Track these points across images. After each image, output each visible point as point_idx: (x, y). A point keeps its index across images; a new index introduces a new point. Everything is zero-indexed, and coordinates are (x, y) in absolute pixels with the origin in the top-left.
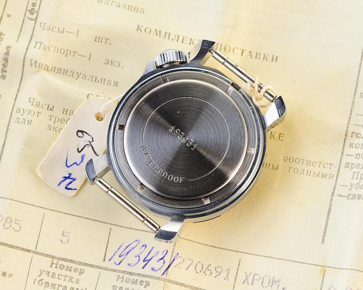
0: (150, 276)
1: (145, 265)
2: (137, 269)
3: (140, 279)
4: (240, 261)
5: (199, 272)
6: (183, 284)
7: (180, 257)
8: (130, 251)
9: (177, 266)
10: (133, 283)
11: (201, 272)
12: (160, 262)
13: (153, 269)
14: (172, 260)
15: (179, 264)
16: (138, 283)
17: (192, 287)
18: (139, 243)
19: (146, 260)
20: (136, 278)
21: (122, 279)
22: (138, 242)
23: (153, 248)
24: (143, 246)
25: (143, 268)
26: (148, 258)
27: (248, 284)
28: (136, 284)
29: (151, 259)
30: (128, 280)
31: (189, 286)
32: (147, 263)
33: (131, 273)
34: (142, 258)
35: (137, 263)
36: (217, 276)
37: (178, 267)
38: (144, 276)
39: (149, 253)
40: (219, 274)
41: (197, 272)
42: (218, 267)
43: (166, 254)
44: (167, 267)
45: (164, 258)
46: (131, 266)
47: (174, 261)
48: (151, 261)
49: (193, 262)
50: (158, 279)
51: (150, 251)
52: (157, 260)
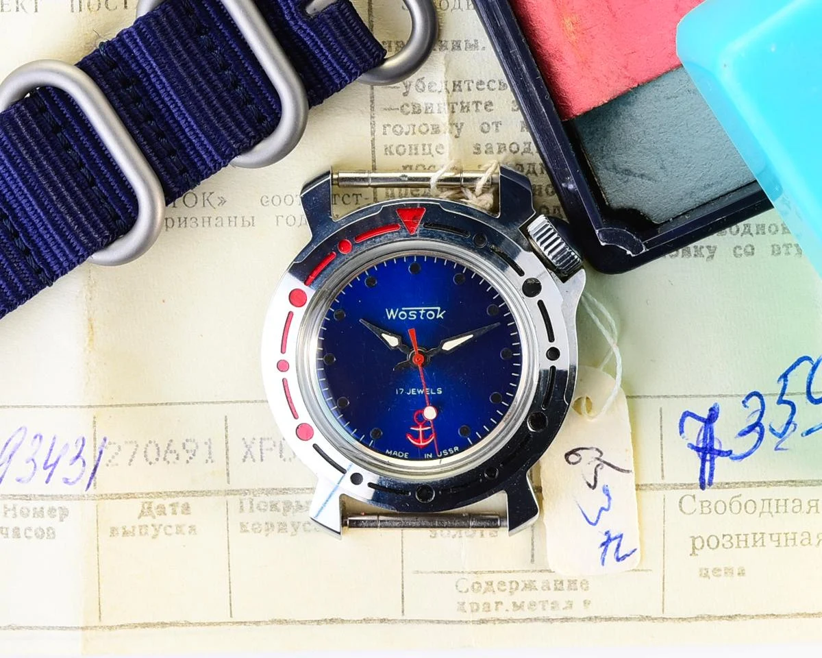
0: (65, 495)
1: (50, 475)
2: (37, 485)
3: (47, 504)
4: (226, 421)
5: (153, 461)
6: (131, 494)
7: (110, 443)
8: (14, 452)
9: (110, 464)
10: (36, 515)
11: (157, 459)
12: (75, 463)
13: (66, 481)
14: (97, 456)
15: (113, 457)
16: (45, 514)
17: (148, 494)
18: (25, 433)
19: (49, 464)
20: (38, 504)
21: (12, 512)
22: (23, 431)
23: (54, 438)
24: (35, 437)
25: (47, 482)
26: (51, 462)
27: (254, 461)
28: (43, 516)
29: (57, 462)
30: (26, 511)
31: (142, 494)
32: (52, 471)
33: (26, 496)
34: (40, 465)
35: (34, 473)
36: (191, 458)
37: (113, 465)
38: (54, 497)
39: (51, 450)
40: (194, 455)
41: (150, 463)
42: (187, 440)
43: (83, 445)
44: (91, 471)
45: (82, 455)
46: (23, 482)
47: (103, 455)
48: (58, 465)
49: (137, 446)
50: (81, 498)
51: (51, 445)
52: (69, 462)
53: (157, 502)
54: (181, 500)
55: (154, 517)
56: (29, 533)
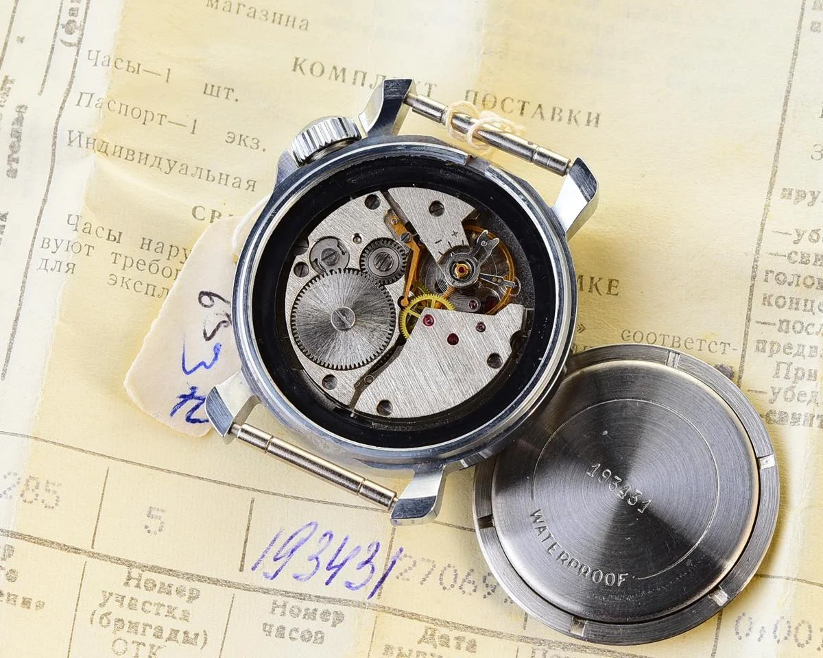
0: (344, 600)
1: (332, 577)
2: (316, 586)
3: (321, 607)
5: (448, 586)
6: (416, 614)
7: (406, 556)
8: (297, 547)
9: (400, 577)
10: (307, 617)
11: (452, 586)
12: (363, 568)
13: (349, 585)
14: (389, 565)
15: (406, 571)
16: (318, 616)
17: (434, 620)
18: (315, 529)
19: (333, 565)
20: (312, 605)
21: (282, 610)
22: (313, 526)
23: (346, 539)
24: (325, 535)
25: (327, 584)
26: (337, 562)
28: (314, 619)
29: (343, 564)
30: (296, 611)
31: (428, 618)
32: (335, 573)
33: (301, 594)
34: (323, 564)
35: (314, 573)
36: (489, 593)
37: (403, 579)
38: (331, 600)
39: (339, 551)
40: (493, 591)
41: (444, 588)
42: (489, 574)
43: (376, 551)
44: (379, 579)
45: (373, 560)
46: (301, 580)
47: (394, 566)
48: (344, 568)
49: (434, 566)
50: (359, 605)
51: (340, 546)
52: (356, 566)
53: (443, 631)
54: (469, 636)
55: (435, 647)
56: (294, 635)
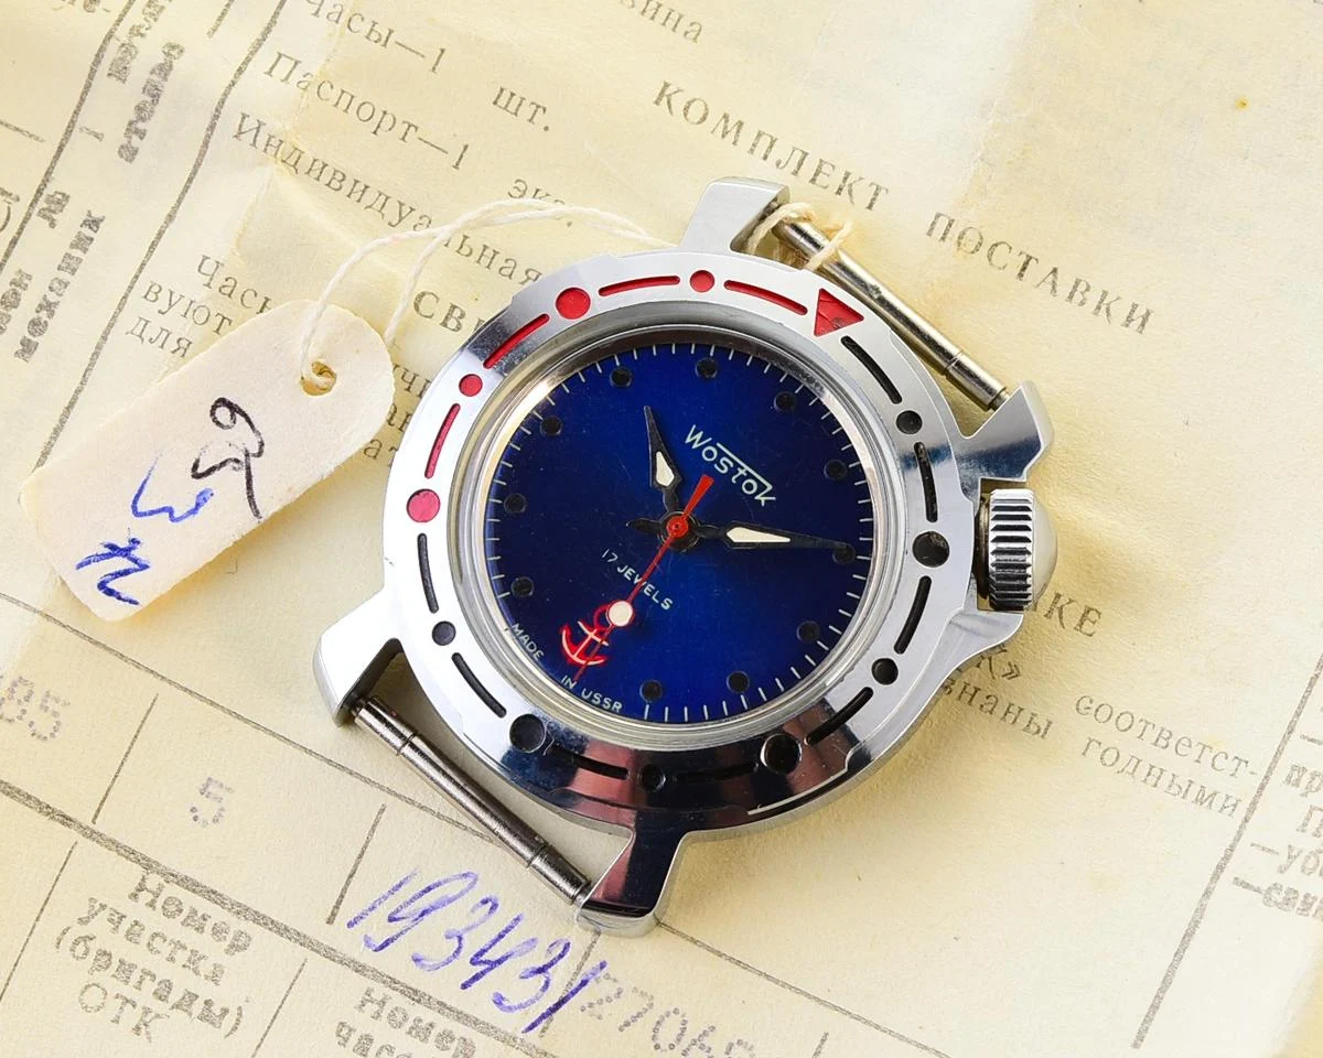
0: (483, 1023)
1: (476, 978)
2: (445, 984)
3: (444, 1023)
4: (823, 1041)
5: (664, 1045)
7: (607, 977)
8: (433, 908)
9: (588, 1009)
10: (414, 1032)
11: (672, 1047)
12: (530, 979)
13: (499, 1001)
14: (576, 984)
15: (600, 1002)
16: (432, 1038)
18: (471, 886)
19: (483, 958)
20: (429, 1016)
21: (376, 1008)
22: (470, 880)
23: (517, 919)
24: (485, 902)
25: (464, 986)
26: (490, 956)
28: (425, 1039)
29: (499, 962)
30: (399, 1017)
32: (483, 973)
33: (416, 992)
34: (469, 950)
35: (448, 961)
37: (591, 1015)
38: (461, 1017)
39: (501, 936)
41: (657, 1047)
42: (740, 1043)
43: (561, 956)
44: (551, 1005)
45: (550, 970)
46: (423, 966)
47: (584, 989)
48: (499, 967)
49: (651, 1005)
50: (508, 1040)
51: (504, 928)
52: (521, 971)
